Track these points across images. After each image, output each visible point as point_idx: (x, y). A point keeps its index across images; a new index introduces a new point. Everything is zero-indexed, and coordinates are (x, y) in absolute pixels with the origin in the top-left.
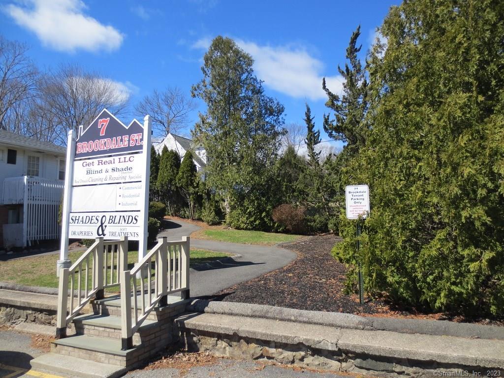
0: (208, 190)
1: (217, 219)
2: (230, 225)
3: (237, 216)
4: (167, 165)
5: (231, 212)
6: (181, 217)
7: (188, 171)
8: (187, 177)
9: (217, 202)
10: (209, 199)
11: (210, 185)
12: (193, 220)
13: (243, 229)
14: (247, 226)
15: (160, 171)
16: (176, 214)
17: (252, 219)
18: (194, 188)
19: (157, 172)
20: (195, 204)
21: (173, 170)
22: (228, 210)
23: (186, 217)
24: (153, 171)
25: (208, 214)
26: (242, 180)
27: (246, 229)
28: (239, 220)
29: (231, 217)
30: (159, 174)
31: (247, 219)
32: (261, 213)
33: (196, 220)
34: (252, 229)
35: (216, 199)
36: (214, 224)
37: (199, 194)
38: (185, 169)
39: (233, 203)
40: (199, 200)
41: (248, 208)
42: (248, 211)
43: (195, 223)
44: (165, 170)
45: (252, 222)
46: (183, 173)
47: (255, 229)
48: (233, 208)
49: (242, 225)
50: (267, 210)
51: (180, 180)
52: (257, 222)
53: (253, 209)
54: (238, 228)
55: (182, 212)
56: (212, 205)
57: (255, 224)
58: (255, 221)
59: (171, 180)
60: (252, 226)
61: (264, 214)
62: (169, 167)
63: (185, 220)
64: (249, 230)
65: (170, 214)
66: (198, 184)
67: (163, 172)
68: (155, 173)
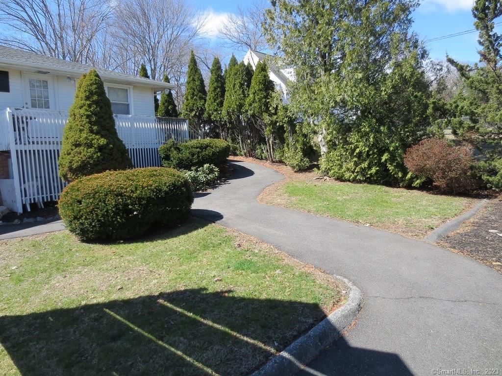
0: (290, 118)
1: (306, 162)
2: (326, 172)
3: (338, 160)
4: (235, 84)
5: (329, 152)
6: (257, 158)
7: (261, 90)
8: (260, 100)
9: (305, 136)
10: (294, 132)
11: (293, 109)
12: (273, 162)
13: (349, 181)
14: (356, 177)
15: (227, 94)
16: (251, 154)
17: (365, 165)
18: (271, 115)
19: (223, 95)
20: (275, 139)
21: (243, 91)
22: (324, 150)
23: (264, 158)
24: (217, 94)
25: (293, 154)
26: (346, 96)
27: (354, 181)
28: (341, 166)
29: (328, 161)
30: (226, 97)
31: (356, 164)
32: (381, 152)
33: (277, 162)
34: (365, 181)
35: (305, 131)
36: (301, 170)
37: (278, 124)
38: (257, 88)
39: (329, 138)
40: (279, 132)
41: (356, 147)
42: (358, 151)
43: (276, 167)
44: (233, 91)
45: (363, 170)
46: (254, 94)
47: (370, 181)
48: (332, 145)
49: (347, 175)
50: (391, 149)
51: (250, 105)
52: (374, 170)
53: (367, 149)
54: (340, 179)
55: (258, 151)
56: (297, 141)
57: (369, 173)
58: (369, 168)
59: (241, 106)
60: (364, 175)
61: (385, 157)
62: (237, 87)
63: (262, 163)
64: (360, 182)
65: (242, 153)
66: (276, 109)
67: (230, 95)
68: (221, 97)
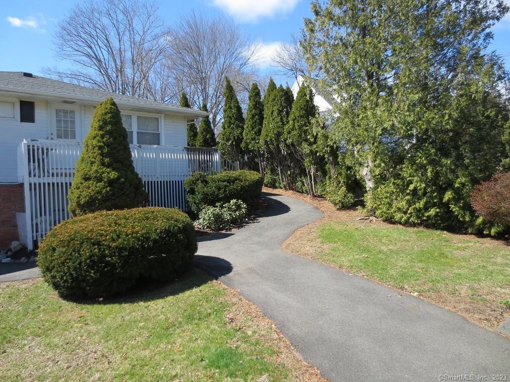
0: (332, 147)
1: (350, 197)
2: (373, 212)
3: (386, 198)
4: (273, 111)
5: (376, 188)
6: (298, 192)
7: (302, 117)
8: (300, 128)
9: (349, 168)
10: (336, 163)
11: (337, 136)
12: (314, 196)
13: (400, 223)
14: (409, 218)
15: (265, 122)
16: (291, 186)
17: (421, 204)
18: (311, 144)
19: (261, 124)
20: (317, 171)
21: (282, 119)
22: (369, 185)
23: (304, 192)
24: (256, 122)
25: (337, 191)
26: (396, 123)
27: (407, 224)
28: (390, 205)
29: (375, 198)
30: (264, 125)
31: (410, 203)
32: (442, 190)
33: (319, 196)
34: (420, 225)
35: (348, 163)
36: (344, 207)
37: (318, 154)
38: (297, 114)
39: (377, 171)
40: (320, 163)
41: (411, 182)
42: (412, 187)
43: (316, 202)
44: (271, 119)
45: (419, 210)
46: (294, 120)
47: (429, 224)
48: (381, 179)
49: (398, 216)
50: (457, 185)
51: (289, 133)
52: (432, 212)
53: (423, 185)
54: (390, 220)
55: (299, 184)
56: (340, 174)
57: (426, 215)
58: (426, 208)
59: (279, 135)
60: (418, 217)
61: (448, 195)
62: (275, 113)
63: (301, 197)
64: (414, 225)
65: (282, 186)
66: (316, 138)
67: (268, 123)
68: (259, 125)
